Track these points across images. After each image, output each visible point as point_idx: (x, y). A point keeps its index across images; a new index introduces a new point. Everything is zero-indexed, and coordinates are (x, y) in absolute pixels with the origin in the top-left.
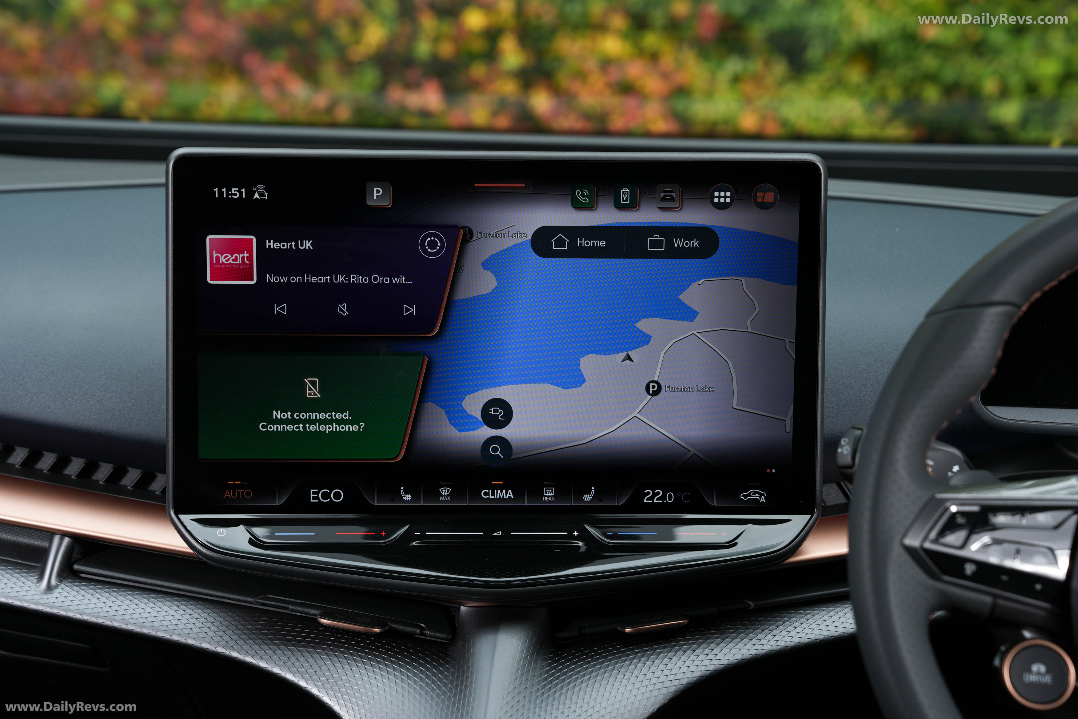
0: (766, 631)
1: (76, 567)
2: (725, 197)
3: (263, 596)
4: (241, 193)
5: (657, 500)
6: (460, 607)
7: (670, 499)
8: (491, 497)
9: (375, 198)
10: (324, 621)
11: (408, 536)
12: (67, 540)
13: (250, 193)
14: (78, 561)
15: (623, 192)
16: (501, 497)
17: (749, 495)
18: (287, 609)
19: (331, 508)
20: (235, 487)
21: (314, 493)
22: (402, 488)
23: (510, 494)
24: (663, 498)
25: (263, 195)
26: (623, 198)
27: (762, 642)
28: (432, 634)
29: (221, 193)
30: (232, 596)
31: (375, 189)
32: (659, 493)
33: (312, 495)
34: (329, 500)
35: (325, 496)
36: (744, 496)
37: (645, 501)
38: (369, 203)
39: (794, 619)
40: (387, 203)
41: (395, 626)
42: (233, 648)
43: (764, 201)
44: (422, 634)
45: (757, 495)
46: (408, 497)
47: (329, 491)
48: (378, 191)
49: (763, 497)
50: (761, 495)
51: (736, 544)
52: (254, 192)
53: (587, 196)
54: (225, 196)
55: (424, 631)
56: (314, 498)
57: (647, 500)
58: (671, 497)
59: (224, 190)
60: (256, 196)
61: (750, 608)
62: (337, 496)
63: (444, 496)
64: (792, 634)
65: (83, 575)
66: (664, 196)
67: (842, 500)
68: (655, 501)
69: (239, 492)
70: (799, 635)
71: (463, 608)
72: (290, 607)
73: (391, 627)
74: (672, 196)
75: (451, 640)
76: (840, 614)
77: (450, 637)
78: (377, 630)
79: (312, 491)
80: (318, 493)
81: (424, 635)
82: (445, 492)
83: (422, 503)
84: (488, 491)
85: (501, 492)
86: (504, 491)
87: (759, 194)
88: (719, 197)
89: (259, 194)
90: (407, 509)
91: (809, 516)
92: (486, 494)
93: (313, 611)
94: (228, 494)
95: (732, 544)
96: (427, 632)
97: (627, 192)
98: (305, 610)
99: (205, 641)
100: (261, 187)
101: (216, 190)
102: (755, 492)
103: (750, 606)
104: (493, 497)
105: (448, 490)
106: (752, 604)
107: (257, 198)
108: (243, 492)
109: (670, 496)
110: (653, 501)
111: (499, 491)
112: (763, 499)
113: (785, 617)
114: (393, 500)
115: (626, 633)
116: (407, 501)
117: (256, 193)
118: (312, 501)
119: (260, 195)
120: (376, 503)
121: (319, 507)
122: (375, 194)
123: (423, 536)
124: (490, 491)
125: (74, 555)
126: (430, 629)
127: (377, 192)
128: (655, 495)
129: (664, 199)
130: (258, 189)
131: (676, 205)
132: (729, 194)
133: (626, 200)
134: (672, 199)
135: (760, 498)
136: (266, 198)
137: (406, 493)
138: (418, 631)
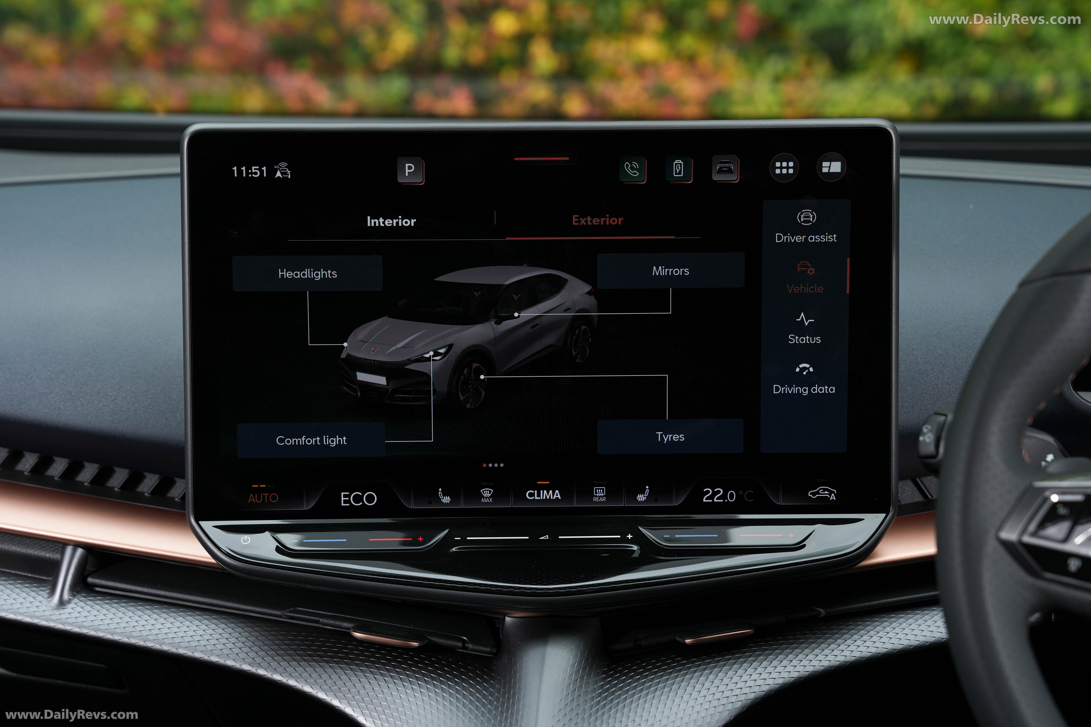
0: (839, 641)
1: (90, 580)
2: (788, 168)
3: (292, 609)
4: (262, 172)
5: (717, 499)
6: (505, 618)
7: (732, 498)
8: (536, 498)
9: (407, 175)
10: (358, 635)
11: (447, 542)
12: (80, 551)
13: (272, 172)
14: (91, 575)
15: (676, 164)
16: (548, 498)
17: (818, 493)
18: (318, 622)
19: (364, 512)
20: (259, 491)
21: (345, 496)
22: (440, 490)
23: (557, 495)
24: (724, 497)
25: (286, 173)
26: (676, 171)
27: (834, 653)
28: (475, 647)
29: (240, 172)
30: (257, 609)
31: (407, 165)
32: (719, 492)
33: (343, 499)
34: (361, 503)
35: (358, 499)
36: (814, 494)
37: (704, 501)
38: (400, 180)
39: (869, 627)
40: (419, 180)
41: (435, 639)
42: (260, 666)
43: (831, 171)
44: (464, 648)
45: (826, 492)
46: (446, 500)
47: (361, 494)
48: (410, 168)
49: (833, 494)
50: (831, 493)
51: (804, 546)
52: (276, 170)
53: (636, 169)
54: (244, 175)
55: (466, 645)
56: (345, 502)
57: (706, 499)
58: (732, 496)
59: (244, 168)
60: (279, 174)
61: (821, 616)
62: (370, 499)
63: (486, 498)
64: (868, 643)
65: (97, 589)
66: (721, 168)
67: (918, 498)
68: (715, 500)
69: (264, 496)
70: (875, 645)
71: (508, 619)
72: (321, 620)
73: (430, 640)
74: (729, 168)
75: (496, 654)
76: (920, 621)
77: (495, 651)
78: (415, 644)
79: (342, 494)
80: (349, 496)
81: (467, 648)
82: (487, 493)
83: (462, 506)
84: (533, 492)
85: (548, 493)
86: (551, 492)
87: (825, 164)
88: (781, 168)
89: (281, 172)
90: (446, 512)
91: (884, 515)
92: (531, 495)
93: (346, 625)
94: (252, 498)
95: (799, 546)
96: (470, 646)
97: (681, 164)
98: (337, 623)
99: (230, 658)
100: (284, 164)
101: (235, 168)
102: (825, 490)
103: (820, 613)
104: (539, 498)
105: (490, 491)
106: (823, 612)
107: (279, 177)
108: (268, 496)
109: (732, 494)
110: (713, 500)
111: (545, 492)
112: (833, 497)
113: (860, 625)
114: (430, 503)
115: (685, 644)
116: (446, 504)
117: (279, 171)
118: (343, 504)
119: (282, 173)
120: (412, 506)
121: (351, 512)
122: (407, 171)
123: (464, 541)
124: (536, 491)
125: (88, 568)
126: (473, 642)
128: (714, 494)
129: (720, 171)
130: (280, 167)
131: (734, 178)
132: (791, 164)
133: (680, 173)
134: (730, 171)
135: (830, 495)
136: (289, 177)
137: (445, 494)
138: (460, 644)
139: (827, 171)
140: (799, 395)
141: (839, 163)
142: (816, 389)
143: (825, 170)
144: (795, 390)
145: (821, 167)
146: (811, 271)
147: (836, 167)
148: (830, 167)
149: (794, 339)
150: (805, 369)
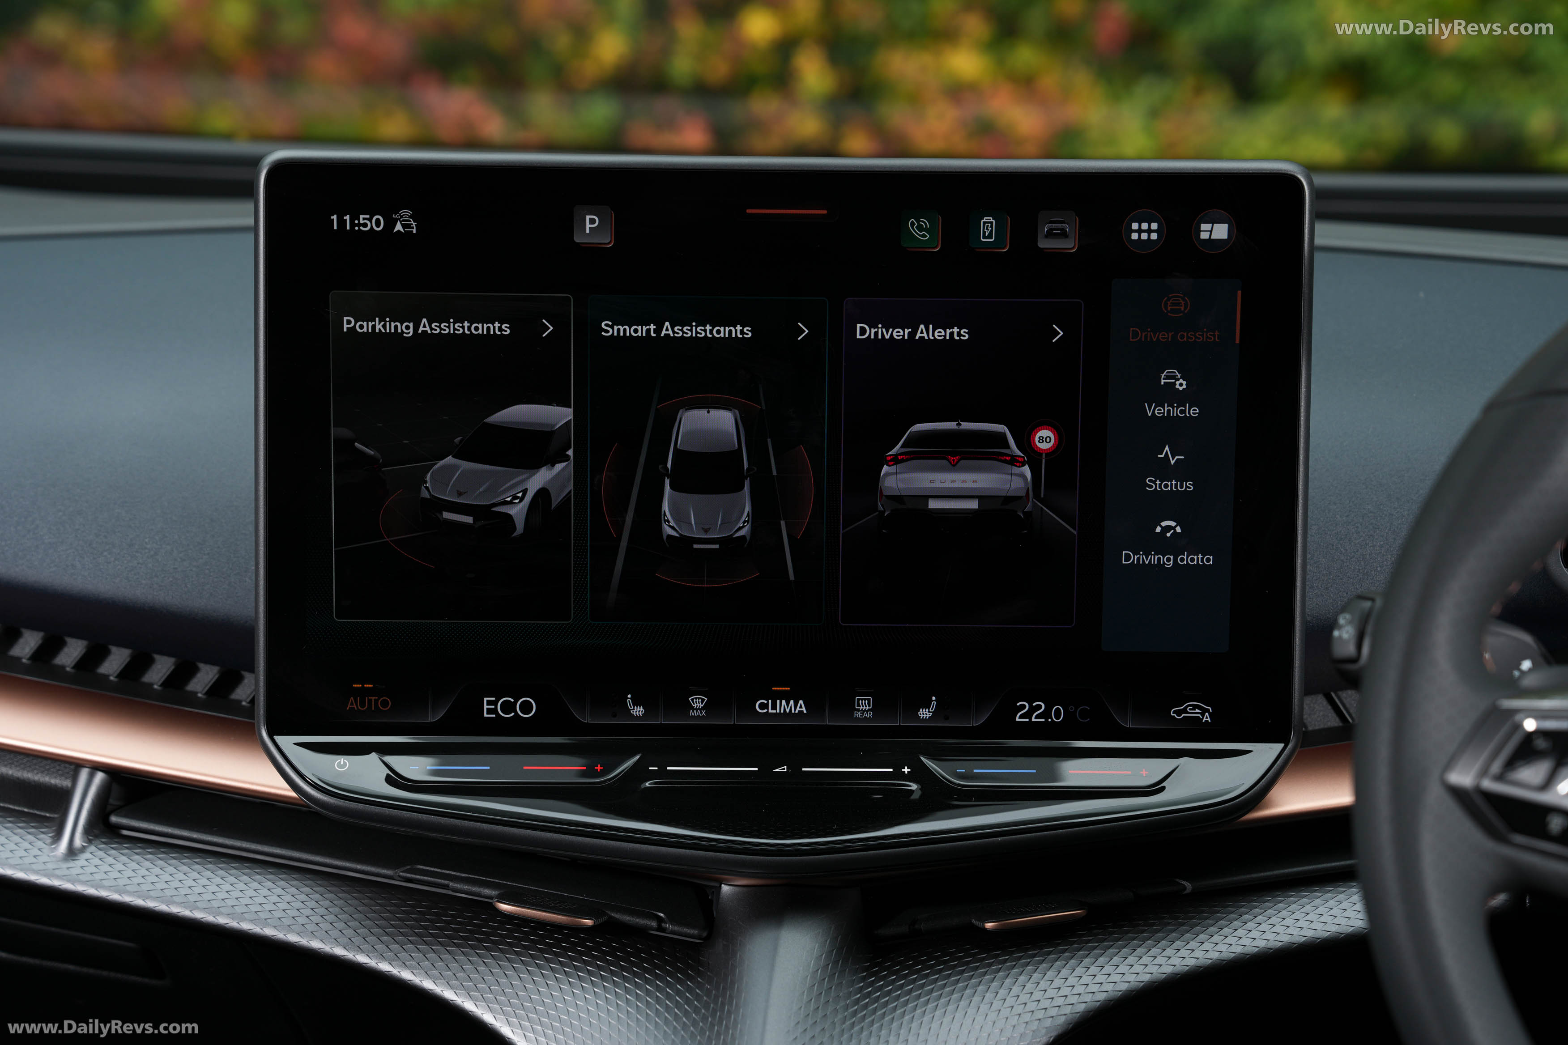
0: (1212, 929)
1: (114, 819)
2: (1149, 231)
3: (409, 867)
4: (375, 224)
5: (1036, 717)
6: (720, 887)
7: (1058, 717)
8: (770, 711)
9: (588, 231)
10: (504, 907)
11: (638, 773)
12: (100, 777)
13: (390, 224)
14: (116, 811)
15: (985, 223)
16: (788, 711)
17: (1185, 711)
18: (446, 887)
19: (517, 726)
20: (363, 692)
21: (489, 703)
22: (629, 696)
23: (802, 707)
24: (1046, 714)
25: (409, 226)
26: (984, 233)
27: (1204, 947)
28: (676, 928)
29: (342, 222)
30: (359, 867)
31: (588, 217)
32: (1039, 707)
33: (486, 707)
34: (513, 714)
35: (507, 707)
36: (1179, 713)
37: (1017, 719)
38: (578, 239)
39: (1257, 910)
40: (606, 240)
41: (616, 916)
42: (360, 950)
43: (1212, 237)
44: (660, 929)
45: (1197, 711)
46: (638, 711)
47: (512, 700)
48: (592, 221)
49: (1207, 714)
50: (1204, 711)
51: (1163, 788)
52: (396, 222)
53: (926, 230)
54: (348, 228)
55: (663, 925)
56: (489, 711)
57: (1020, 717)
58: (1059, 714)
59: (347, 218)
60: (399, 227)
61: (1186, 892)
62: (526, 707)
63: (697, 710)
64: (1254, 934)
65: (125, 832)
66: (1051, 230)
67: (1333, 721)
68: (1033, 719)
69: (370, 701)
70: (1264, 936)
71: (725, 888)
72: (451, 884)
73: (611, 917)
74: (1063, 230)
75: (706, 939)
76: (1332, 903)
77: (705, 934)
78: (589, 922)
79: (486, 699)
80: (495, 703)
81: (664, 930)
82: (698, 702)
83: (661, 721)
84: (766, 702)
85: (788, 704)
86: (792, 702)
87: (1205, 227)
88: (1140, 231)
89: (402, 225)
90: (638, 729)
91: (1282, 745)
92: (763, 706)
93: (487, 892)
94: (352, 704)
95: (1156, 788)
96: (669, 926)
97: (992, 223)
98: (475, 889)
99: (316, 937)
100: (406, 213)
101: (335, 217)
102: (1195, 707)
103: (1185, 888)
104: (775, 711)
105: (703, 700)
106: (1187, 884)
107: (399, 231)
108: (376, 701)
109: (1058, 710)
110: (1030, 719)
111: (784, 702)
112: (1207, 718)
113: (1243, 906)
114: (614, 716)
115: (985, 930)
116: (637, 717)
117: (399, 222)
118: (485, 715)
119: (404, 226)
120: (588, 720)
121: (497, 726)
122: (588, 226)
123: (662, 773)
124: (770, 701)
125: (111, 801)
126: (673, 921)
127: (590, 222)
128: (1033, 709)
129: (1050, 235)
130: (402, 217)
131: (1069, 245)
132: (1154, 226)
133: (990, 236)
134: (1064, 235)
135: (1203, 715)
136: (414, 231)
137: (636, 704)
138: (654, 924)
139: (1207, 237)
140: (1160, 566)
141: (1226, 226)
142: (1185, 559)
143: (1204, 236)
144: (1154, 559)
145: (1199, 231)
146: (1181, 385)
147: (1221, 231)
148: (1211, 231)
149: (1154, 484)
150: (1169, 528)
